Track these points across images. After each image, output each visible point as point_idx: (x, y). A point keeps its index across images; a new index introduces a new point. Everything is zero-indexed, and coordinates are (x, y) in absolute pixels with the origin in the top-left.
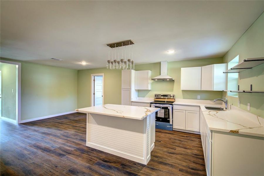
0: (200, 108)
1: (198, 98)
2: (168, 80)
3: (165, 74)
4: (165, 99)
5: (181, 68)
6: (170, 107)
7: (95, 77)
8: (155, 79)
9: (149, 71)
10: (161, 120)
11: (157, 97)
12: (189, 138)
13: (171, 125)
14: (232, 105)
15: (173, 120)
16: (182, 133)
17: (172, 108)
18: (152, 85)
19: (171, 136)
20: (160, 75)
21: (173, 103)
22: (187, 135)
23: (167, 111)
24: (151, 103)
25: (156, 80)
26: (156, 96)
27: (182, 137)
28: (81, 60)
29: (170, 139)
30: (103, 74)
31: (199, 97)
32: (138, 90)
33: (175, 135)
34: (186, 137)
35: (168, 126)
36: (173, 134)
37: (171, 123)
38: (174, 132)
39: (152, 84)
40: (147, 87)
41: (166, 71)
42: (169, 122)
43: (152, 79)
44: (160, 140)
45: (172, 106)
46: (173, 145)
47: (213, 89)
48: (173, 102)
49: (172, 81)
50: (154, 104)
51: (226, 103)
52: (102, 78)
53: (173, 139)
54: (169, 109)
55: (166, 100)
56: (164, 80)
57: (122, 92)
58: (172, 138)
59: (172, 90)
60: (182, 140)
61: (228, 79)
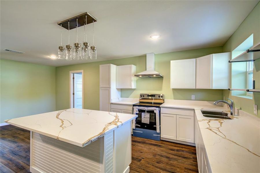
0: (194, 112)
1: (192, 99)
2: (155, 76)
3: (151, 69)
4: (152, 99)
5: (171, 61)
6: (156, 111)
7: (75, 75)
8: (139, 75)
9: (133, 65)
10: (146, 126)
11: (143, 97)
12: (180, 153)
13: (158, 134)
14: (241, 109)
15: (160, 127)
16: (172, 144)
17: (160, 111)
18: (136, 83)
19: (157, 150)
20: (146, 70)
21: (161, 106)
22: (178, 148)
23: (153, 116)
24: (134, 105)
25: (141, 76)
26: (141, 96)
27: (171, 152)
28: (49, 53)
29: (155, 155)
30: (82, 71)
31: (193, 97)
32: (121, 89)
33: (162, 149)
34: (177, 150)
35: (154, 135)
36: (160, 146)
37: (158, 131)
38: (162, 143)
39: (137, 81)
40: (131, 85)
41: (153, 66)
42: (155, 129)
43: (135, 75)
44: (140, 158)
45: (159, 109)
46: (157, 167)
47: (212, 87)
48: (161, 104)
49: (160, 77)
50: (137, 107)
51: (231, 106)
52: (81, 76)
53: (158, 155)
54: (155, 113)
55: (153, 101)
56: (150, 76)
57: (101, 91)
58: (158, 153)
59: (161, 89)
60: (171, 156)
61: (233, 74)
